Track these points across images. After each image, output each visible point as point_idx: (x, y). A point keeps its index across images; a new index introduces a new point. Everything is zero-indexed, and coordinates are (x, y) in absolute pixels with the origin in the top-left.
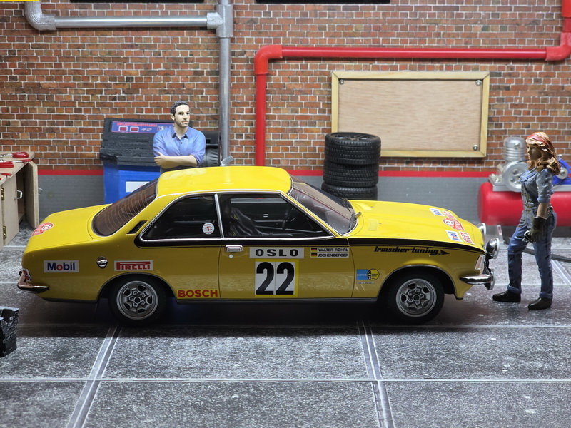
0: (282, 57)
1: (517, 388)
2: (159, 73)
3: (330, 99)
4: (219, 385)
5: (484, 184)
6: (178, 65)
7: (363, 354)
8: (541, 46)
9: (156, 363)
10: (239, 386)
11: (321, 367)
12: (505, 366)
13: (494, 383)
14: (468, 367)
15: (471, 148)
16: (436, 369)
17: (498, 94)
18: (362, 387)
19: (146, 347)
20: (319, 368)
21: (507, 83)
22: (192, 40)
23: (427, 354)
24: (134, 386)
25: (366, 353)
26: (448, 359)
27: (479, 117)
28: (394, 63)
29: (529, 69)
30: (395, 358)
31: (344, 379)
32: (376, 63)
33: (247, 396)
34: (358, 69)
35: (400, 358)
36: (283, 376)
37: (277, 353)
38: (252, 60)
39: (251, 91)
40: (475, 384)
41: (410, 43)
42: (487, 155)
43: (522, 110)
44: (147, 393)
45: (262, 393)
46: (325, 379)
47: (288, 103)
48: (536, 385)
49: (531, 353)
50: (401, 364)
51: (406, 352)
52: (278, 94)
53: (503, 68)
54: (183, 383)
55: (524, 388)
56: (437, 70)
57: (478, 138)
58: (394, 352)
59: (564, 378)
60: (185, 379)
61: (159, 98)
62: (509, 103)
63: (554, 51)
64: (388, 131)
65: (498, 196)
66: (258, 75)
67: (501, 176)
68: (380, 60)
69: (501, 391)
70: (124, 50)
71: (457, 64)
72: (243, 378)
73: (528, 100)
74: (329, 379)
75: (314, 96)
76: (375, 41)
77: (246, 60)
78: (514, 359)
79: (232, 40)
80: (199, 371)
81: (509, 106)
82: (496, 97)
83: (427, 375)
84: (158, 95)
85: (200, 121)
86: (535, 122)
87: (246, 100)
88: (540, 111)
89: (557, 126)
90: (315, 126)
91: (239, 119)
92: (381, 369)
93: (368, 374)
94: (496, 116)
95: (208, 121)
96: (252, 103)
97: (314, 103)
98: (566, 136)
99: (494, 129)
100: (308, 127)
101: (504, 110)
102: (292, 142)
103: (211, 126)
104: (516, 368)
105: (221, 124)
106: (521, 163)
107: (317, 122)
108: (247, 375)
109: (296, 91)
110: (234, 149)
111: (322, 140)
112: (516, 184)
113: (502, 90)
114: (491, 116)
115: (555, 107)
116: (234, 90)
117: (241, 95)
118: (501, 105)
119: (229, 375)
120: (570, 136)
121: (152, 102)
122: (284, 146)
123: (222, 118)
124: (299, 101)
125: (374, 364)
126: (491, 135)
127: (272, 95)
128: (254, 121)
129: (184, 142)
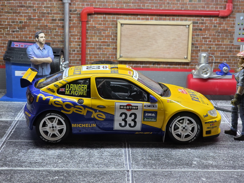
0: (94, 13)
1: (199, 175)
2: (35, 19)
3: (117, 33)
4: (49, 172)
5: (189, 74)
6: (44, 16)
7: (124, 156)
8: (217, 10)
9: (19, 160)
10: (59, 172)
11: (102, 163)
12: (194, 163)
13: (188, 172)
14: (175, 163)
15: (184, 58)
16: (159, 164)
17: (197, 32)
18: (121, 173)
19: (16, 152)
20: (101, 163)
21: (201, 27)
22: (51, 4)
23: (155, 157)
24: (6, 172)
25: (126, 156)
26: (166, 159)
27: (187, 43)
28: (148, 17)
29: (211, 21)
30: (139, 159)
31: (113, 169)
32: (139, 17)
33: (62, 177)
34: (130, 19)
35: (142, 158)
36: (83, 167)
37: (81, 155)
38: (80, 14)
39: (79, 29)
40: (178, 172)
41: (155, 7)
42: (191, 61)
43: (208, 40)
44: (12, 175)
45: (70, 176)
46: (103, 169)
47: (97, 35)
48: (208, 173)
49: (207, 156)
50: (142, 162)
51: (146, 155)
52: (92, 31)
53: (199, 20)
54: (31, 170)
55: (203, 174)
56: (167, 20)
57: (187, 53)
58: (140, 155)
59: (223, 169)
60: (32, 168)
62: (202, 37)
63: (223, 12)
64: (144, 49)
65: (195, 81)
66: (82, 21)
67: (197, 71)
68: (141, 15)
69: (191, 176)
70: (19, 8)
71: (177, 17)
72: (62, 168)
73: (210, 35)
74: (105, 169)
75: (109, 32)
76: (138, 6)
77: (77, 14)
78: (198, 160)
79: (70, 4)
80: (40, 164)
81: (202, 38)
82: (195, 34)
83: (154, 167)
84: (35, 30)
85: (55, 43)
86: (214, 46)
87: (77, 33)
88: (216, 41)
89: (224, 48)
90: (110, 46)
91: (74, 42)
92: (132, 164)
93: (125, 167)
94: (195, 43)
95: (59, 43)
96: (79, 35)
97: (109, 35)
98: (228, 53)
99: (194, 49)
100: (106, 47)
101: (199, 40)
102: (99, 54)
103: (60, 46)
104: (199, 164)
105: (65, 45)
106: (207, 65)
107: (110, 44)
108: (64, 167)
109: (101, 29)
110: (72, 57)
111: (113, 53)
112: (204, 75)
113: (198, 30)
114: (193, 43)
115: (223, 39)
116: (71, 28)
117: (74, 31)
118: (198, 37)
119: (55, 166)
120: (230, 53)
121: (32, 33)
122: (94, 56)
123: (65, 42)
124: (102, 34)
125: (129, 161)
126: (193, 52)
127: (89, 31)
128: (81, 44)
129: (43, 51)
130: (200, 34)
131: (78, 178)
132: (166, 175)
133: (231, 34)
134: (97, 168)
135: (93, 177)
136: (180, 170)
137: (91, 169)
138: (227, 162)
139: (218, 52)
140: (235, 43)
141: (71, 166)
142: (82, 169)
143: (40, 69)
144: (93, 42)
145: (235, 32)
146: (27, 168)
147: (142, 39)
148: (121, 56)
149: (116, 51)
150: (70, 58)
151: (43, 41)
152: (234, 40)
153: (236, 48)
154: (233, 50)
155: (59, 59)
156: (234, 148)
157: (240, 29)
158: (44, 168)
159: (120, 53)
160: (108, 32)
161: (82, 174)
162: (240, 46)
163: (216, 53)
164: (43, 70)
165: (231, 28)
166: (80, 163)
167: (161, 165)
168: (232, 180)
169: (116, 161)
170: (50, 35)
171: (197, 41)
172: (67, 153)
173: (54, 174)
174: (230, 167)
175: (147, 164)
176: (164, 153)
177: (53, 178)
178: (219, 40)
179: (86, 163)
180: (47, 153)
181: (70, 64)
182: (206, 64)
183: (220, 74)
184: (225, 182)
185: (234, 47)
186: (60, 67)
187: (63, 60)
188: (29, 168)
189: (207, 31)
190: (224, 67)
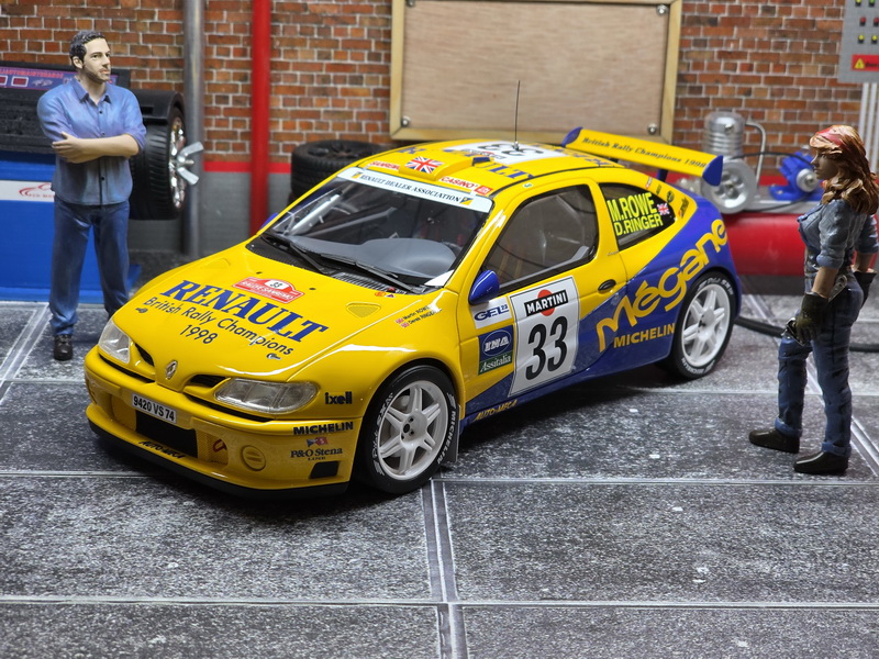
1: (721, 622)
3: (388, 34)
4: (129, 612)
7: (424, 541)
9: (12, 558)
10: (170, 615)
11: (340, 571)
12: (699, 570)
13: (678, 610)
14: (628, 572)
15: (645, 130)
16: (565, 576)
17: (697, 32)
18: (416, 618)
20: (336, 573)
21: (713, 12)
23: (548, 543)
25: (431, 538)
26: (589, 554)
27: (660, 74)
30: (486, 553)
31: (381, 599)
33: (182, 638)
35: (497, 551)
36: (263, 592)
39: (243, 15)
40: (641, 611)
43: (739, 62)
45: (214, 632)
46: (344, 600)
47: (313, 40)
50: (497, 565)
51: (509, 537)
52: (295, 22)
54: (59, 607)
55: (736, 621)
57: (657, 112)
58: (486, 538)
59: (813, 599)
60: (62, 598)
61: (69, 24)
62: (716, 50)
64: (495, 96)
67: (697, 182)
72: (182, 595)
73: (749, 44)
74: (353, 600)
75: (360, 28)
78: (716, 555)
80: (94, 580)
81: (716, 54)
82: (692, 38)
83: (546, 590)
84: (68, 18)
85: (148, 70)
86: (762, 85)
87: (235, 31)
88: (771, 65)
89: (801, 93)
90: (361, 84)
91: (221, 67)
92: (458, 576)
93: (430, 590)
94: (691, 72)
95: (164, 70)
96: (245, 39)
97: (359, 41)
98: (815, 112)
99: (687, 96)
100: (347, 86)
101: (706, 62)
102: (319, 112)
103: (169, 79)
104: (720, 575)
105: (187, 77)
106: (736, 161)
107: (365, 75)
108: (189, 589)
109: (327, 17)
110: (214, 123)
111: (374, 110)
112: (725, 198)
113: (704, 24)
114: (684, 72)
115: (797, 58)
116: (211, 12)
117: (224, 22)
118: (700, 52)
119: (153, 589)
120: (824, 112)
121: (58, 30)
122: (303, 120)
123: (190, 65)
124: (333, 37)
125: (444, 564)
126: (682, 106)
127: (281, 25)
128: (249, 72)
129: (104, 111)
130: (709, 38)
131: (246, 642)
132: (592, 626)
133: (829, 41)
134: (322, 597)
135: (307, 634)
136: (649, 603)
137: (295, 600)
138: (826, 566)
139: (779, 107)
140: (843, 73)
141: (215, 584)
142: (260, 600)
143: (91, 182)
144: (298, 66)
145: (844, 31)
146: (42, 597)
147: (485, 58)
148: (405, 122)
149: (387, 104)
150: (206, 129)
151: (101, 71)
152: (837, 62)
153: (844, 95)
154: (833, 100)
155: (164, 134)
156: (848, 501)
157: (863, 23)
158: (109, 594)
159: (402, 110)
160: (357, 29)
161: (262, 624)
162: (861, 86)
163: (770, 114)
164: (104, 182)
165: (830, 19)
166: (251, 573)
167: (573, 579)
168: (852, 645)
169: (395, 562)
170: (127, 38)
171: (698, 65)
172: (200, 529)
173: (152, 624)
174: (840, 588)
175: (515, 575)
176: (582, 527)
177: (144, 640)
178: (781, 62)
179: (278, 574)
180: (121, 527)
181: (210, 152)
182: (734, 158)
183: (787, 195)
184: (825, 655)
185: (840, 89)
186: (171, 165)
187: (182, 138)
188: (52, 598)
189: (738, 26)
190: (801, 168)
